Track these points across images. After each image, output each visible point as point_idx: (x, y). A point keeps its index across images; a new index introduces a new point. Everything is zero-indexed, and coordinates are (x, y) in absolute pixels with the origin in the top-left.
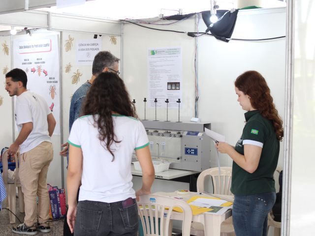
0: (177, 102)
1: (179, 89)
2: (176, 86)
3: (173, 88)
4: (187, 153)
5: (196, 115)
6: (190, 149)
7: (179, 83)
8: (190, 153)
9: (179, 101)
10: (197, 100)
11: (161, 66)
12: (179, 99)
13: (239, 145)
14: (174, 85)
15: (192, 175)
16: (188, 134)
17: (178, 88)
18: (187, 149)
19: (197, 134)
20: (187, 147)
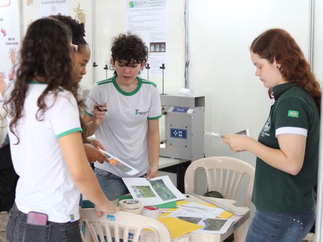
0: (161, 68)
1: (165, 51)
2: (160, 47)
3: (158, 50)
4: (173, 135)
5: (186, 85)
6: (178, 131)
7: (164, 43)
8: (177, 135)
9: (163, 67)
10: (187, 65)
11: (142, 21)
12: (163, 65)
13: (266, 134)
14: (158, 46)
15: (179, 164)
16: (175, 110)
17: (163, 50)
18: (172, 131)
19: (186, 110)
20: (173, 127)
